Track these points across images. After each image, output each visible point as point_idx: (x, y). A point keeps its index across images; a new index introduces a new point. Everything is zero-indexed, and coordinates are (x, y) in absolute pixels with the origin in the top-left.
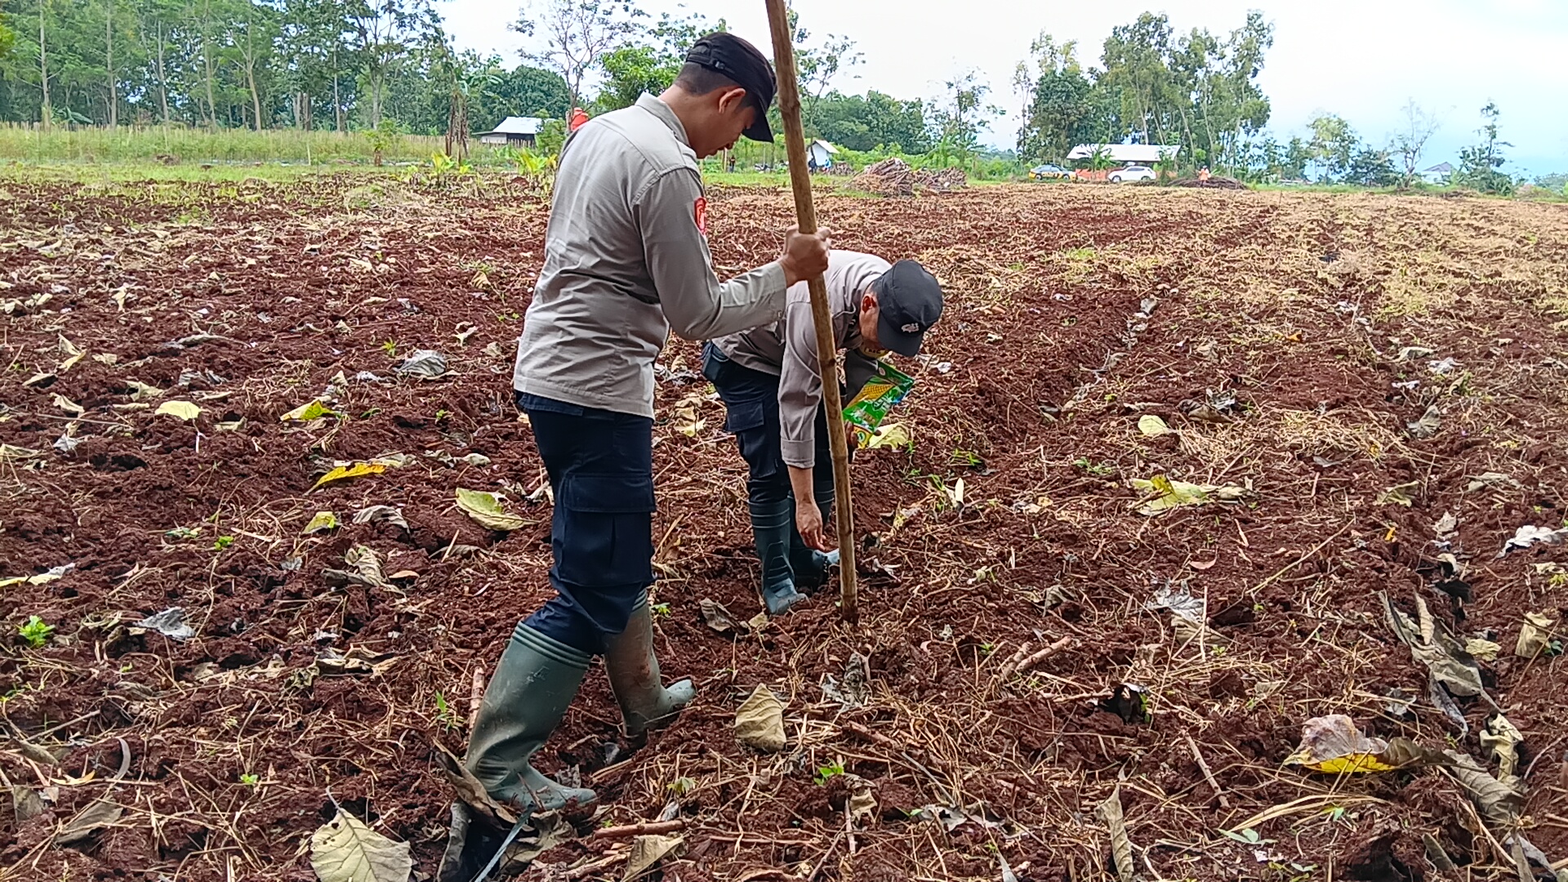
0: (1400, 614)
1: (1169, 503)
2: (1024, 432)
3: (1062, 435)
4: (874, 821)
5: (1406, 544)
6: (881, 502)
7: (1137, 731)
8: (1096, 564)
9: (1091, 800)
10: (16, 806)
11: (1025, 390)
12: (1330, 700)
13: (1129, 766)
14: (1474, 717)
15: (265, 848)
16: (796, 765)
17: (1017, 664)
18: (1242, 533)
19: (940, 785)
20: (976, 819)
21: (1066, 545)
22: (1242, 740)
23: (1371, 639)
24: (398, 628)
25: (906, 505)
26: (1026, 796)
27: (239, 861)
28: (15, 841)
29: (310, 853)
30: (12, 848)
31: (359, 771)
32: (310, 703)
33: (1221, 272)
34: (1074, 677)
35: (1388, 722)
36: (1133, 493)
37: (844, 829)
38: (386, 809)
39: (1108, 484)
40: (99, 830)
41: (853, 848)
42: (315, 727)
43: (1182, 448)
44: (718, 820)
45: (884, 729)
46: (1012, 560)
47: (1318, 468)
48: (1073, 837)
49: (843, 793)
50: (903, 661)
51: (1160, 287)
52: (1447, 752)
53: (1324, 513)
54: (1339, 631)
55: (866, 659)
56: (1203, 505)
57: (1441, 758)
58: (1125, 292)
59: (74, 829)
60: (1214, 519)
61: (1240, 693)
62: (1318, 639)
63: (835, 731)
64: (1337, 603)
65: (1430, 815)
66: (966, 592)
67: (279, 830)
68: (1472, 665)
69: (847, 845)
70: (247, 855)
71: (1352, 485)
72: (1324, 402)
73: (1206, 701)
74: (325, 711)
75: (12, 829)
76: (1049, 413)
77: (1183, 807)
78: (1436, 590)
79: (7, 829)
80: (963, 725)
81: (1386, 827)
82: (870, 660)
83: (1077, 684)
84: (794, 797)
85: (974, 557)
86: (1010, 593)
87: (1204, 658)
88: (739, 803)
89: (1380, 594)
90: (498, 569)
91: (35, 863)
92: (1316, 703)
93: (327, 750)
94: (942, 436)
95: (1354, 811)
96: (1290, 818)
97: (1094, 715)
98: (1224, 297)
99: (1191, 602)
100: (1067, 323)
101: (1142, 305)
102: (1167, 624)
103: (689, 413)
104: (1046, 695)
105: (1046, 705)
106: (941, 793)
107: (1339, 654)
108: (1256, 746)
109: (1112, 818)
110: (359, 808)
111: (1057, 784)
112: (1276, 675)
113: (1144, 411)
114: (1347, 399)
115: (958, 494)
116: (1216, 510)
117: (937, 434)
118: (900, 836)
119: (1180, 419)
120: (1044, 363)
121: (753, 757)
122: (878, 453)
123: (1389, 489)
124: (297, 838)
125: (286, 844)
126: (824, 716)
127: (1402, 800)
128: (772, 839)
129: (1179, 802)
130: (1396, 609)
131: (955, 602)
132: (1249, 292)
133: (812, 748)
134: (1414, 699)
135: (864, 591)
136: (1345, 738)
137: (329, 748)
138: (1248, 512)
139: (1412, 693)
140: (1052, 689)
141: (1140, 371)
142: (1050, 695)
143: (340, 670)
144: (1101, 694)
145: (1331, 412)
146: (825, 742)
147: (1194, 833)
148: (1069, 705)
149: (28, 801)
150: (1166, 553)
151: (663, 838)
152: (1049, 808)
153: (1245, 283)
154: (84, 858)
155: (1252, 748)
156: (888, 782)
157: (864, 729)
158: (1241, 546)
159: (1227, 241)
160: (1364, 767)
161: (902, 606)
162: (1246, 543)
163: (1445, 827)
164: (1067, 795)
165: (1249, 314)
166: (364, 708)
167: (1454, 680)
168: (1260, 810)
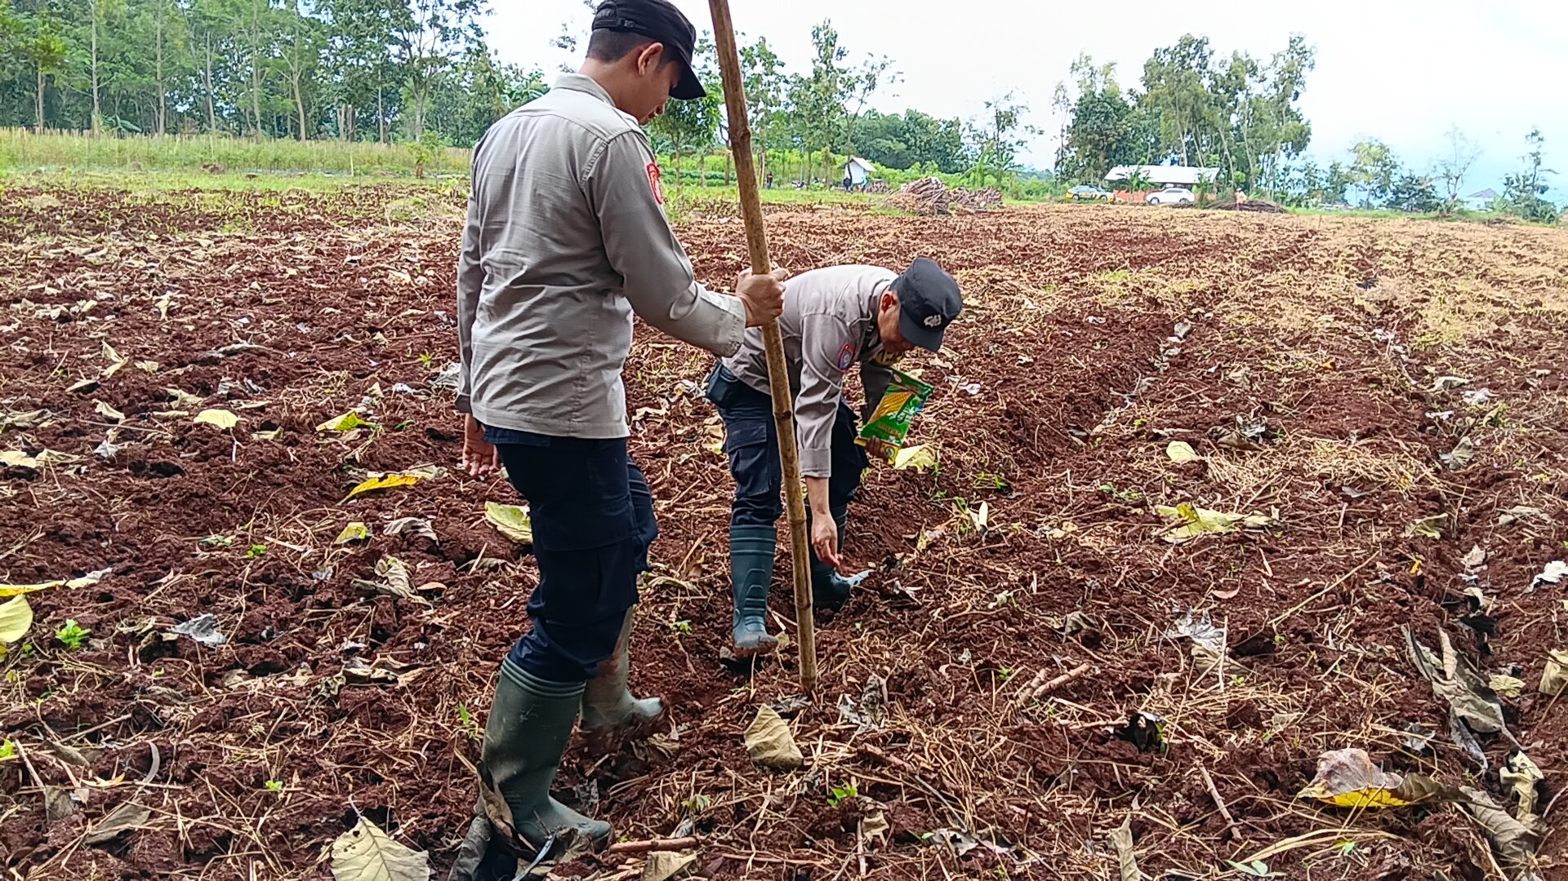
0: (1422, 648)
1: (1194, 531)
2: (1051, 456)
3: (1089, 459)
4: (885, 843)
5: (1431, 577)
6: (906, 523)
7: (1152, 760)
8: (1118, 591)
9: (1103, 828)
10: (47, 806)
11: (1053, 414)
12: (1348, 734)
13: (1143, 795)
14: (1495, 753)
15: (287, 854)
16: (810, 785)
17: (1034, 690)
18: (1266, 563)
19: (953, 810)
20: (987, 844)
21: (1089, 571)
22: (1256, 772)
23: (1392, 672)
24: (424, 640)
25: (930, 527)
26: (1038, 823)
27: (262, 865)
28: (45, 841)
29: (331, 860)
30: (42, 847)
31: (382, 780)
32: (336, 712)
33: (1256, 298)
34: (1092, 704)
35: (1406, 757)
36: (1159, 521)
37: (856, 851)
38: (407, 818)
39: (1134, 511)
40: (128, 832)
41: (863, 870)
42: (341, 734)
43: (1210, 475)
44: (731, 838)
45: (899, 752)
46: (1034, 585)
47: (1347, 499)
48: (1084, 864)
49: (855, 815)
50: (921, 685)
51: (1194, 311)
52: (1463, 789)
53: (1350, 543)
54: (1361, 663)
55: (883, 681)
56: (1229, 534)
57: (1457, 795)
58: (1159, 316)
59: (103, 830)
60: (1238, 548)
61: (1257, 725)
62: (1338, 671)
63: (850, 752)
64: (1360, 635)
65: (1442, 852)
66: (986, 616)
67: (302, 836)
68: (1495, 701)
69: (857, 866)
70: (269, 860)
71: (1380, 516)
72: (1355, 432)
73: (1223, 731)
74: (351, 720)
75: (43, 828)
76: (1078, 437)
77: (1195, 837)
78: (1461, 624)
79: (38, 828)
80: (977, 750)
81: (1396, 863)
82: (888, 682)
83: (1094, 712)
84: (807, 818)
85: (995, 581)
86: (1031, 618)
87: (1222, 688)
88: (752, 823)
89: (1403, 627)
90: (524, 583)
91: (64, 862)
92: (1334, 736)
93: (351, 758)
94: (968, 458)
95: (1367, 846)
96: (1302, 851)
97: (1109, 743)
98: (1259, 323)
99: (1212, 631)
100: (1098, 346)
101: (1176, 328)
102: (1187, 654)
103: (717, 430)
104: (1063, 722)
105: (1062, 732)
106: (954, 818)
107: (1359, 688)
108: (1271, 778)
109: (1122, 846)
110: (380, 816)
111: (1069, 811)
112: (1294, 706)
113: (1173, 437)
114: (1378, 428)
115: (981, 517)
116: (1241, 539)
117: (964, 457)
118: (911, 860)
119: (1209, 446)
120: (1074, 386)
121: (768, 776)
122: (904, 474)
123: (1418, 521)
124: (319, 845)
125: (308, 850)
126: (840, 737)
127: (1416, 836)
128: (784, 859)
129: (1191, 832)
130: (1418, 643)
131: (975, 626)
132: (1284, 318)
133: (827, 769)
134: (1433, 734)
135: (885, 613)
136: (1361, 772)
137: (352, 757)
138: (1273, 542)
139: (1431, 728)
140: (1069, 716)
141: (1171, 396)
142: (1066, 722)
143: (365, 681)
144: (1117, 722)
145: (1362, 442)
146: (840, 763)
147: (1205, 864)
148: (1084, 733)
149: (59, 802)
150: (1189, 581)
151: (677, 854)
152: (1061, 835)
153: (1280, 309)
154: (111, 859)
155: (1267, 780)
156: (900, 805)
157: (878, 751)
158: (1265, 576)
159: (1263, 266)
160: (1378, 801)
161: (922, 629)
162: (1270, 574)
163: (1457, 864)
164: (1080, 824)
165: (1283, 341)
166: (389, 717)
167: (1475, 716)
168: (1272, 842)
